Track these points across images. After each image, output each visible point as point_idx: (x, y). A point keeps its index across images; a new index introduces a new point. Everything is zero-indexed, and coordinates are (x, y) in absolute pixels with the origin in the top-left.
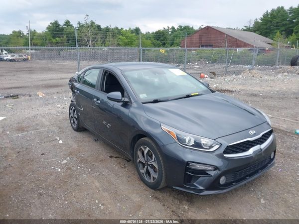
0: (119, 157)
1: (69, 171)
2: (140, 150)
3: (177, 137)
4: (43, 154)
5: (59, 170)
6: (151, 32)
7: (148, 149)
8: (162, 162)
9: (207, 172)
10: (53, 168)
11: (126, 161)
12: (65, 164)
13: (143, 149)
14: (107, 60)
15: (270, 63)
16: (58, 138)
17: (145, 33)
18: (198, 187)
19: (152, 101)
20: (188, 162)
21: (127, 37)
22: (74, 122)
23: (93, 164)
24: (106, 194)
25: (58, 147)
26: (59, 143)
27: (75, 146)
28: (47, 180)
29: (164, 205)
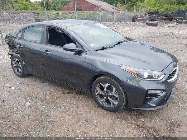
0: (70, 93)
1: (37, 111)
2: (98, 86)
3: (137, 74)
4: (3, 101)
5: (28, 112)
6: (38, 2)
7: (108, 85)
8: (123, 92)
9: (157, 94)
10: (20, 111)
11: (78, 95)
12: (30, 106)
13: (103, 85)
14: (9, 21)
15: (119, 20)
16: (9, 85)
17: (33, 2)
18: (151, 105)
19: (101, 48)
20: (147, 90)
21: (23, 4)
22: (18, 71)
23: (54, 102)
24: (80, 124)
25: (13, 92)
26: (11, 89)
27: (28, 89)
28: (22, 123)
29: (127, 122)
